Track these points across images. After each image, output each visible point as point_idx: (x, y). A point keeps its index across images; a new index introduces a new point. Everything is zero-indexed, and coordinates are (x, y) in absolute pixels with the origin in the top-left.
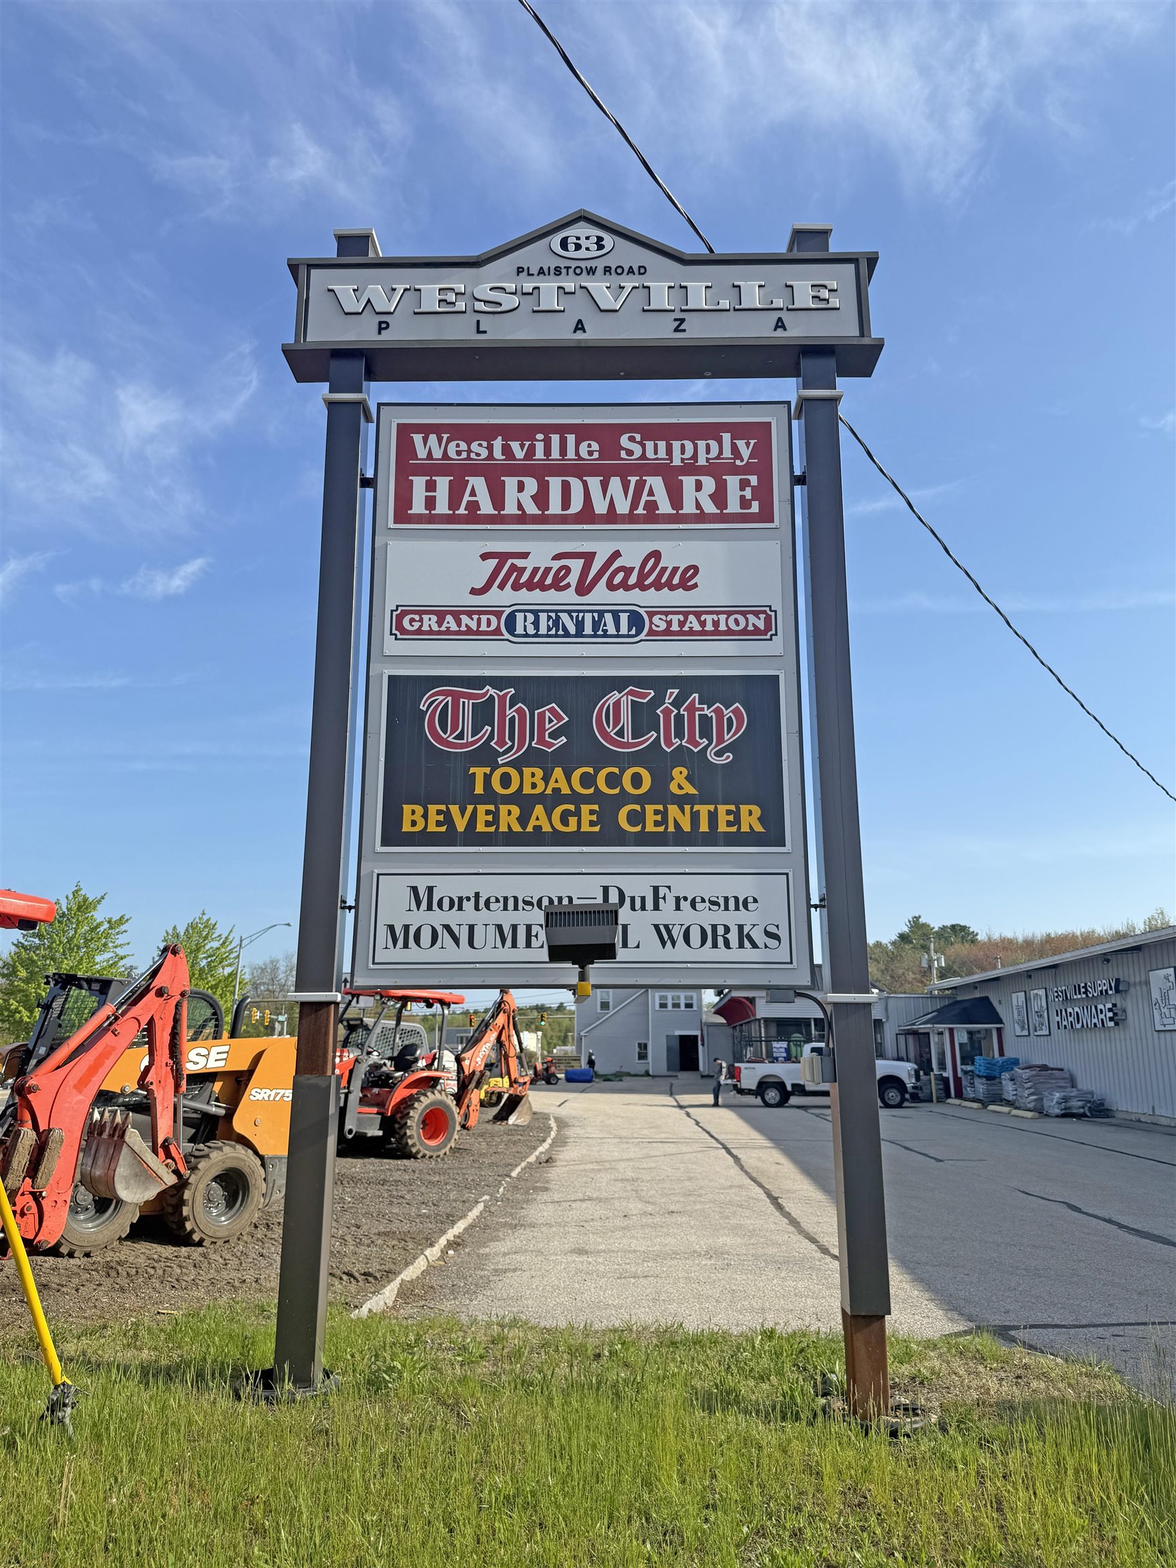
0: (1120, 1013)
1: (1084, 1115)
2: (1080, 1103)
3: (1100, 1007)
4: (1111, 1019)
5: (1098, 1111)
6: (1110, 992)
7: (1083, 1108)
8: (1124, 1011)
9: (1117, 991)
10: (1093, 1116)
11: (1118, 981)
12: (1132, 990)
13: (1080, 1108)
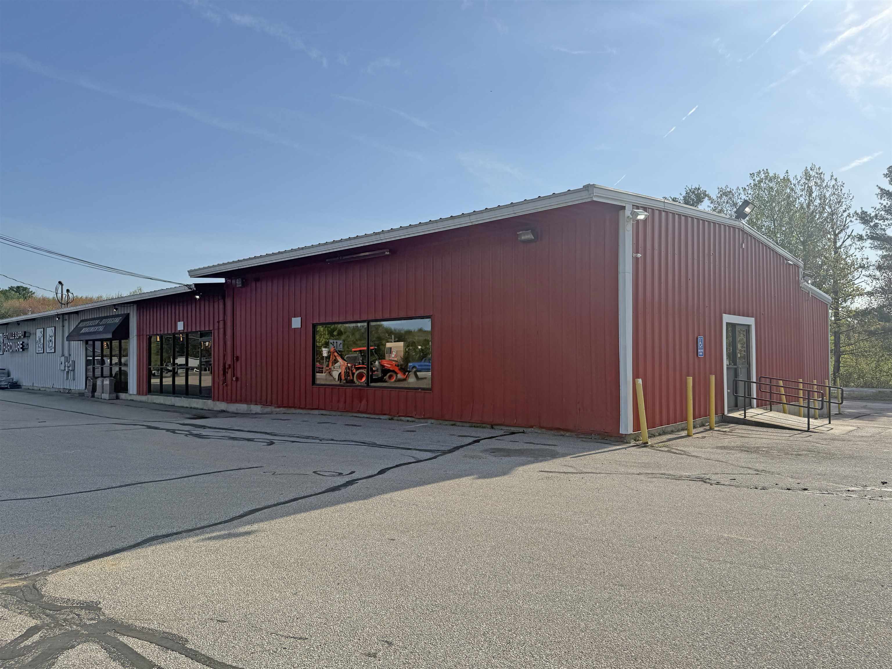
0: (25, 345)
1: (7, 388)
2: (6, 383)
3: (18, 343)
4: (21, 348)
5: (15, 386)
6: (22, 337)
7: (7, 385)
8: (28, 345)
9: (25, 336)
10: (11, 388)
11: (25, 333)
12: (31, 336)
13: (6, 385)
